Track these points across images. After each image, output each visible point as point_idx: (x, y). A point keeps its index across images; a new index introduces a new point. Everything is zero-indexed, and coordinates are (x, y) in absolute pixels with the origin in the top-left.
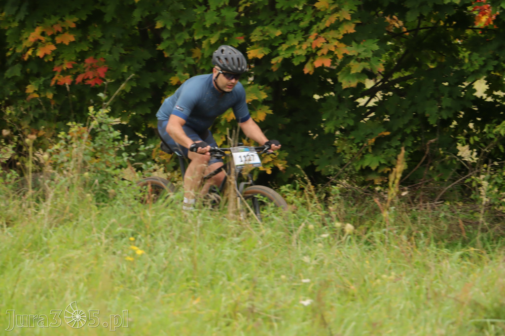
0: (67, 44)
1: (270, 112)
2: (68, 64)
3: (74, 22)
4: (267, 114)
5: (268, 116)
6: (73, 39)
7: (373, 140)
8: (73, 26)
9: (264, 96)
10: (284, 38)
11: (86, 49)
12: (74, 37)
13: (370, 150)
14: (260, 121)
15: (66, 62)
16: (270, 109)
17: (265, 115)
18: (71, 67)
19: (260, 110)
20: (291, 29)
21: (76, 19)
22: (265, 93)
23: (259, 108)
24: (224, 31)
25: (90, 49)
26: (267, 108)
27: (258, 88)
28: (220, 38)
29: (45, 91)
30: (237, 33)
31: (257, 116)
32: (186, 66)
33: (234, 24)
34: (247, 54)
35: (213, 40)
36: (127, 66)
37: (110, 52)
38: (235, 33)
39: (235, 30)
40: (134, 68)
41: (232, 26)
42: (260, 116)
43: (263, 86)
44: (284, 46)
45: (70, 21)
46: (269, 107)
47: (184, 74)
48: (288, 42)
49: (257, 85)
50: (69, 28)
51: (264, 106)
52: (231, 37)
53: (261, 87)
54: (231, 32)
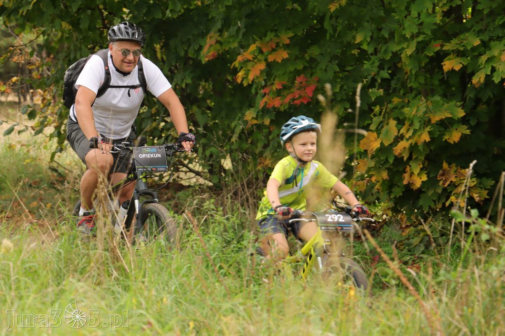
0: (280, 61)
1: (468, 132)
2: (279, 84)
3: (288, 38)
4: (462, 134)
5: (464, 137)
6: (286, 56)
8: (288, 42)
9: (461, 113)
10: (485, 45)
11: (300, 67)
12: (288, 53)
14: (454, 142)
15: (276, 82)
16: (468, 129)
17: (460, 135)
18: (281, 87)
19: (456, 129)
20: (494, 35)
21: (291, 34)
22: (463, 111)
23: (455, 127)
24: (420, 38)
25: (305, 68)
26: (465, 127)
27: (455, 105)
28: (416, 48)
29: (263, 116)
30: (435, 41)
31: (451, 135)
32: (379, 81)
33: (431, 30)
34: (442, 66)
35: (409, 52)
36: (339, 86)
37: (326, 70)
38: (433, 41)
39: (432, 37)
40: (348, 87)
41: (429, 33)
42: (454, 136)
43: (462, 103)
44: (484, 59)
45: (285, 37)
46: (467, 127)
47: (378, 90)
48: (488, 52)
49: (454, 102)
50: (283, 44)
51: (461, 125)
52: (428, 45)
53: (459, 104)
54: (428, 39)
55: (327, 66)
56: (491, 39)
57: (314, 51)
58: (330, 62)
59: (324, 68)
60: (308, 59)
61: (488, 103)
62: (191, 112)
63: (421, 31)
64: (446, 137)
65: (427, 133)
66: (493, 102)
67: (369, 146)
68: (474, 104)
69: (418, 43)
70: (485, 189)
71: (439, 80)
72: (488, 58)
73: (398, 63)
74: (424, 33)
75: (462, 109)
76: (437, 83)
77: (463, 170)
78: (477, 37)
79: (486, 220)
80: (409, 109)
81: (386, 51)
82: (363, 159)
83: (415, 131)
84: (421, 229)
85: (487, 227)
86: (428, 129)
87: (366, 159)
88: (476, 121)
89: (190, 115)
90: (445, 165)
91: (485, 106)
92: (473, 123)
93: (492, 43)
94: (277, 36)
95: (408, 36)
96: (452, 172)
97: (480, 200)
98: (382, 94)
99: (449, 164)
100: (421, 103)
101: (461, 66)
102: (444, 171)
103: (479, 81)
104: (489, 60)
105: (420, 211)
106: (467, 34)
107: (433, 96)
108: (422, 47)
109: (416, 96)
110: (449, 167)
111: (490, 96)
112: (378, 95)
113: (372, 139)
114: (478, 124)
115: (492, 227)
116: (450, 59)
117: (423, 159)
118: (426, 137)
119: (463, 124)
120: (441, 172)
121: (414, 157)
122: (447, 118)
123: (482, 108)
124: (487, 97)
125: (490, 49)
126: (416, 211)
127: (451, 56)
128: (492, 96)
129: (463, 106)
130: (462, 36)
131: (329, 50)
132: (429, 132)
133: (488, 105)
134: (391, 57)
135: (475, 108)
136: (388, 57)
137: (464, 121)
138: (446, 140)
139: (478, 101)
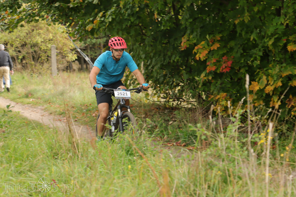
0: (216, 49)
2: (214, 60)
3: (220, 37)
6: (219, 46)
8: (219, 39)
11: (225, 52)
12: (220, 44)
18: (216, 61)
19: (295, 80)
21: (221, 35)
24: (276, 36)
25: (227, 52)
29: (208, 75)
30: (284, 37)
31: (292, 83)
34: (287, 48)
35: (271, 42)
36: (243, 59)
37: (237, 52)
38: (282, 38)
40: (247, 60)
42: (294, 84)
45: (218, 37)
47: (257, 62)
50: (217, 40)
52: (280, 39)
55: (238, 50)
57: (232, 43)
58: (239, 48)
59: (236, 51)
60: (229, 47)
63: (277, 32)
64: (290, 84)
65: (280, 82)
67: (254, 89)
69: (275, 38)
80: (271, 71)
82: (251, 94)
83: (275, 81)
86: (281, 80)
87: (253, 95)
90: (291, 96)
94: (214, 36)
95: (270, 34)
96: (294, 100)
98: (259, 63)
99: (293, 96)
100: (277, 67)
102: (290, 99)
110: (293, 98)
112: (257, 64)
113: (256, 85)
116: (291, 45)
117: (279, 94)
118: (280, 84)
120: (288, 99)
121: (275, 93)
122: (290, 74)
127: (291, 44)
131: (238, 42)
132: (282, 81)
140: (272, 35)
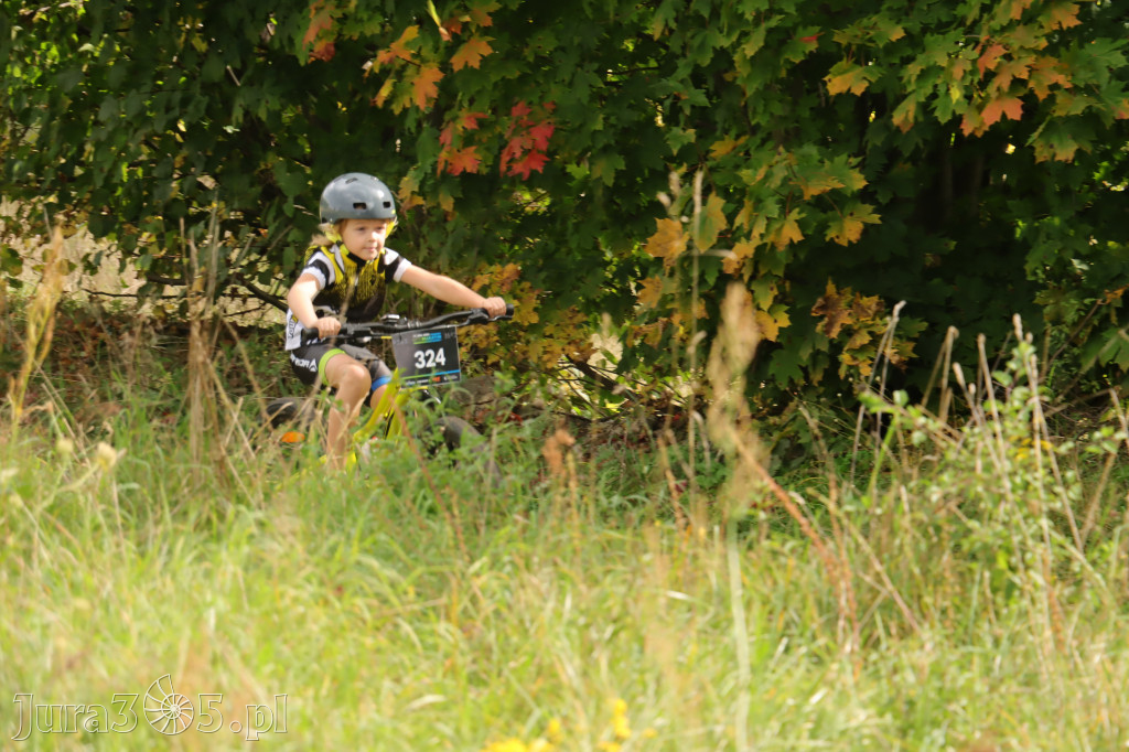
0: (476, 65)
1: (876, 219)
3: (490, 14)
4: (866, 224)
5: (868, 230)
6: (488, 52)
7: (1120, 292)
8: (488, 21)
9: (858, 182)
10: (914, 41)
11: (514, 75)
12: (491, 45)
13: (1114, 319)
14: (850, 242)
15: (464, 113)
16: (875, 212)
17: (861, 226)
18: (474, 126)
19: (851, 214)
20: (932, 20)
21: (495, 6)
22: (862, 176)
23: (847, 211)
24: (774, 22)
25: (523, 77)
26: (869, 208)
27: (847, 163)
28: (766, 41)
29: (436, 191)
30: (805, 27)
31: (841, 229)
32: (688, 111)
33: (796, 5)
34: (825, 83)
35: (750, 49)
36: (602, 116)
37: (571, 84)
38: (800, 29)
39: (799, 19)
40: (618, 119)
41: (792, 10)
42: (849, 230)
43: (860, 159)
44: (913, 70)
45: (483, 12)
46: (872, 207)
47: (684, 130)
48: (920, 57)
49: (844, 157)
50: (478, 26)
51: (860, 205)
52: (790, 38)
53: (854, 161)
54: (789, 24)
55: (573, 75)
56: (925, 29)
57: (545, 42)
58: (580, 65)
59: (567, 79)
60: (531, 59)
61: (914, 159)
62: (263, 167)
63: (776, 7)
64: (831, 234)
65: (796, 225)
66: (924, 155)
67: (666, 250)
68: (886, 161)
69: (770, 31)
70: (910, 339)
71: (812, 109)
72: (922, 70)
73: (726, 71)
74: (781, 12)
75: (861, 172)
76: (806, 114)
77: (865, 299)
78: (898, 23)
79: (921, 408)
80: (750, 171)
81: (702, 46)
82: (653, 276)
84: (775, 424)
85: (922, 420)
86: (795, 215)
87: (657, 277)
88: (890, 196)
89: (262, 172)
90: (831, 288)
91: (909, 166)
92: (883, 199)
93: (929, 38)
94: (464, 9)
95: (749, 17)
96: (843, 304)
97: (900, 362)
98: (693, 139)
99: (840, 286)
100: (777, 158)
101: (866, 84)
102: (827, 299)
103: (906, 118)
104: (923, 75)
105: (771, 386)
106: (874, 18)
107: (800, 145)
108: (779, 40)
109: (764, 142)
110: (838, 293)
111: (917, 146)
112: (686, 142)
113: (672, 234)
114: (894, 202)
115: (930, 422)
116: (845, 72)
117: (781, 274)
118: (791, 233)
119: (864, 203)
120: (820, 301)
121: (763, 271)
122: (834, 192)
123: (904, 169)
124: (913, 147)
125: (924, 50)
126: (763, 385)
127: (843, 64)
128: (921, 146)
129: (862, 167)
130: (865, 22)
131: (576, 41)
132: (801, 224)
133: (914, 163)
134: (713, 59)
135: (887, 168)
136: (706, 61)
137: (865, 196)
138: (832, 239)
139: (893, 155)
140: (760, 18)
